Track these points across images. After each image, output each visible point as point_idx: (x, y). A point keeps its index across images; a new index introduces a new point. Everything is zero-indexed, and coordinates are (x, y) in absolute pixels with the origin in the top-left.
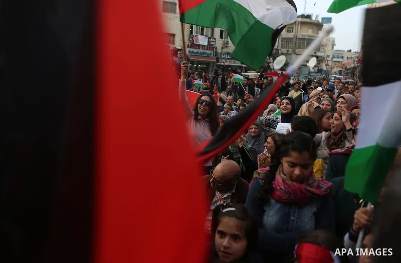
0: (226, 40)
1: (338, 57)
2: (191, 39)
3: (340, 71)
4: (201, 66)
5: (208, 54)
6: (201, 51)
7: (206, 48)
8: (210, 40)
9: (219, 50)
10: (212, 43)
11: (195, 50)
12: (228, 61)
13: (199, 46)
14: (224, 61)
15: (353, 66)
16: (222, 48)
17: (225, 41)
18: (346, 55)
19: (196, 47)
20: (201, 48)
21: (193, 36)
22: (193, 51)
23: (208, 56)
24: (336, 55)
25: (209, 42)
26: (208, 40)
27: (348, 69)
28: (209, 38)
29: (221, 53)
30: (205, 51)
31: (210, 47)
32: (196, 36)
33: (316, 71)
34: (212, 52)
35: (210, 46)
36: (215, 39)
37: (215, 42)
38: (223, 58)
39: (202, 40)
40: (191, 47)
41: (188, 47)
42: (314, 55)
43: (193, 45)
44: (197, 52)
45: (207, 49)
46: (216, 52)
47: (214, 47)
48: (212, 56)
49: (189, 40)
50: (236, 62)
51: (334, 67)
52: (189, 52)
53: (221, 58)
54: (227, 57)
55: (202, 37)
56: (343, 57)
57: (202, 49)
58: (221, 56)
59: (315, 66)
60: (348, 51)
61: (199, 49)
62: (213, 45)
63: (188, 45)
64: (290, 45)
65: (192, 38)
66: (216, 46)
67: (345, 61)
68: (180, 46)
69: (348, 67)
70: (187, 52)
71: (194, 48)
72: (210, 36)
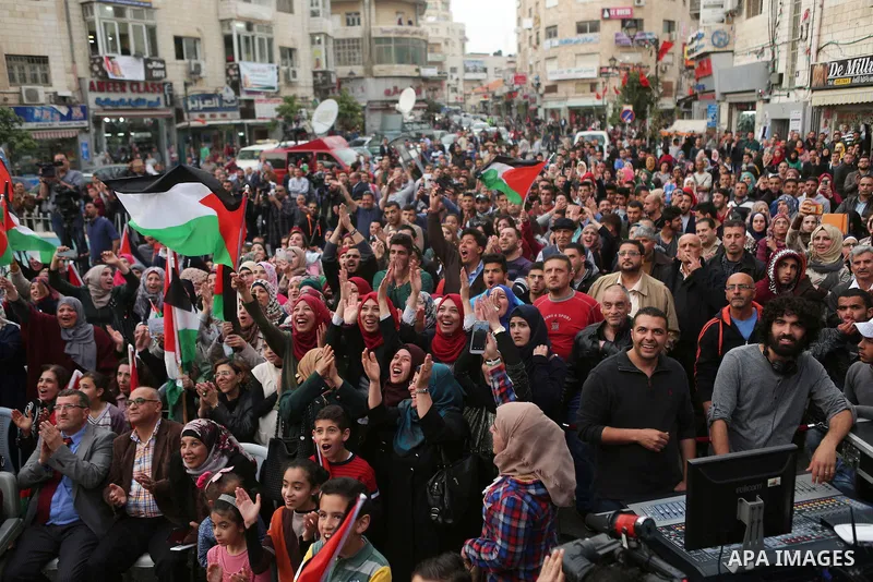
0: (193, 62)
1: (475, 71)
2: (96, 68)
3: (484, 103)
4: (138, 135)
5: (150, 102)
6: (129, 96)
7: (142, 88)
8: (149, 66)
9: (179, 90)
10: (156, 74)
11: (115, 97)
12: (207, 115)
13: (121, 85)
14: (196, 115)
15: (506, 90)
16: (186, 85)
17: (190, 63)
18: (491, 64)
19: (114, 86)
20: (128, 89)
21: (101, 58)
22: (107, 100)
23: (152, 106)
24: (470, 66)
25: (148, 72)
26: (146, 69)
27: (499, 98)
28: (147, 61)
29: (186, 98)
30: (142, 96)
31: (152, 85)
32: (109, 58)
33: (419, 120)
34: (161, 96)
35: (154, 83)
36: (163, 62)
37: (164, 69)
38: (193, 110)
39: (129, 69)
40: (101, 90)
41: (92, 88)
42: (416, 74)
43: (105, 83)
44: (121, 101)
45: (147, 90)
46: (171, 96)
47: (164, 84)
48: (162, 106)
49: (91, 69)
50: (229, 114)
51: (469, 95)
52: (98, 101)
53: (188, 111)
54: (202, 106)
55: (126, 58)
56: (485, 70)
57: (132, 90)
58: (187, 106)
59: (415, 109)
60: (495, 54)
61: (123, 90)
62: (160, 78)
63: (92, 84)
64: (357, 56)
65: (100, 65)
66: (169, 79)
67: (491, 79)
68: (69, 88)
69: (497, 94)
70: (92, 105)
71: (109, 91)
72: (147, 56)
